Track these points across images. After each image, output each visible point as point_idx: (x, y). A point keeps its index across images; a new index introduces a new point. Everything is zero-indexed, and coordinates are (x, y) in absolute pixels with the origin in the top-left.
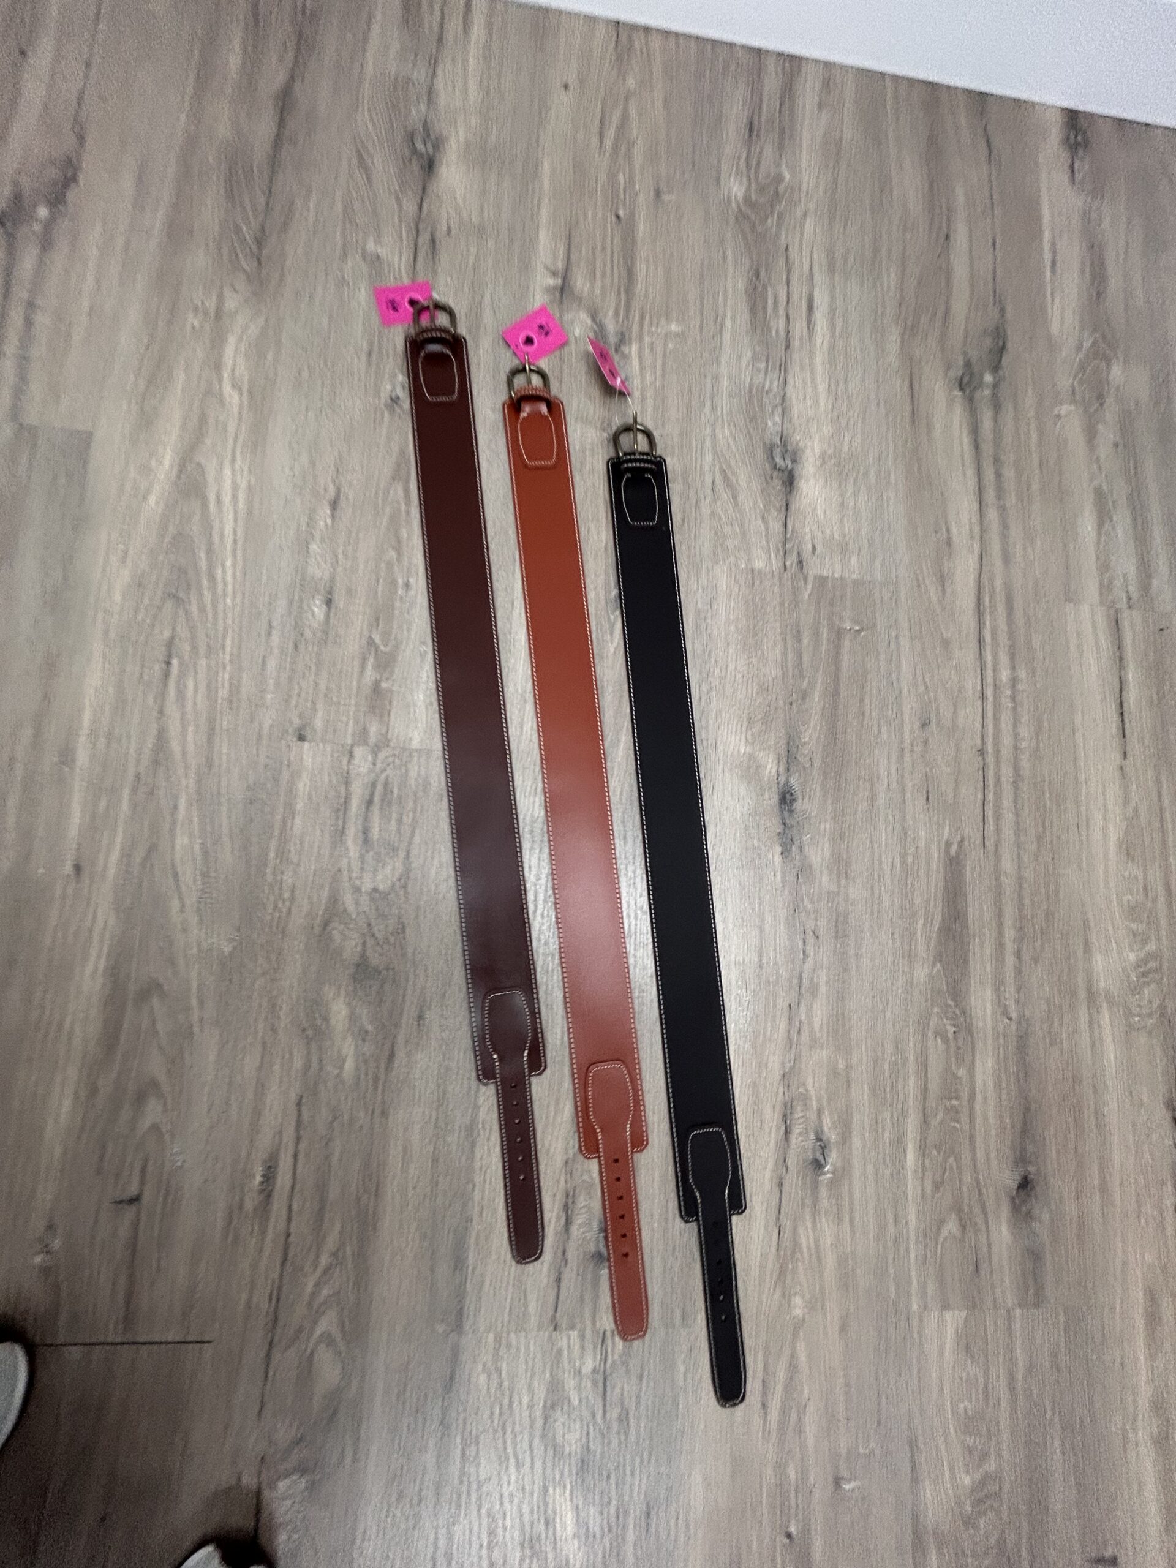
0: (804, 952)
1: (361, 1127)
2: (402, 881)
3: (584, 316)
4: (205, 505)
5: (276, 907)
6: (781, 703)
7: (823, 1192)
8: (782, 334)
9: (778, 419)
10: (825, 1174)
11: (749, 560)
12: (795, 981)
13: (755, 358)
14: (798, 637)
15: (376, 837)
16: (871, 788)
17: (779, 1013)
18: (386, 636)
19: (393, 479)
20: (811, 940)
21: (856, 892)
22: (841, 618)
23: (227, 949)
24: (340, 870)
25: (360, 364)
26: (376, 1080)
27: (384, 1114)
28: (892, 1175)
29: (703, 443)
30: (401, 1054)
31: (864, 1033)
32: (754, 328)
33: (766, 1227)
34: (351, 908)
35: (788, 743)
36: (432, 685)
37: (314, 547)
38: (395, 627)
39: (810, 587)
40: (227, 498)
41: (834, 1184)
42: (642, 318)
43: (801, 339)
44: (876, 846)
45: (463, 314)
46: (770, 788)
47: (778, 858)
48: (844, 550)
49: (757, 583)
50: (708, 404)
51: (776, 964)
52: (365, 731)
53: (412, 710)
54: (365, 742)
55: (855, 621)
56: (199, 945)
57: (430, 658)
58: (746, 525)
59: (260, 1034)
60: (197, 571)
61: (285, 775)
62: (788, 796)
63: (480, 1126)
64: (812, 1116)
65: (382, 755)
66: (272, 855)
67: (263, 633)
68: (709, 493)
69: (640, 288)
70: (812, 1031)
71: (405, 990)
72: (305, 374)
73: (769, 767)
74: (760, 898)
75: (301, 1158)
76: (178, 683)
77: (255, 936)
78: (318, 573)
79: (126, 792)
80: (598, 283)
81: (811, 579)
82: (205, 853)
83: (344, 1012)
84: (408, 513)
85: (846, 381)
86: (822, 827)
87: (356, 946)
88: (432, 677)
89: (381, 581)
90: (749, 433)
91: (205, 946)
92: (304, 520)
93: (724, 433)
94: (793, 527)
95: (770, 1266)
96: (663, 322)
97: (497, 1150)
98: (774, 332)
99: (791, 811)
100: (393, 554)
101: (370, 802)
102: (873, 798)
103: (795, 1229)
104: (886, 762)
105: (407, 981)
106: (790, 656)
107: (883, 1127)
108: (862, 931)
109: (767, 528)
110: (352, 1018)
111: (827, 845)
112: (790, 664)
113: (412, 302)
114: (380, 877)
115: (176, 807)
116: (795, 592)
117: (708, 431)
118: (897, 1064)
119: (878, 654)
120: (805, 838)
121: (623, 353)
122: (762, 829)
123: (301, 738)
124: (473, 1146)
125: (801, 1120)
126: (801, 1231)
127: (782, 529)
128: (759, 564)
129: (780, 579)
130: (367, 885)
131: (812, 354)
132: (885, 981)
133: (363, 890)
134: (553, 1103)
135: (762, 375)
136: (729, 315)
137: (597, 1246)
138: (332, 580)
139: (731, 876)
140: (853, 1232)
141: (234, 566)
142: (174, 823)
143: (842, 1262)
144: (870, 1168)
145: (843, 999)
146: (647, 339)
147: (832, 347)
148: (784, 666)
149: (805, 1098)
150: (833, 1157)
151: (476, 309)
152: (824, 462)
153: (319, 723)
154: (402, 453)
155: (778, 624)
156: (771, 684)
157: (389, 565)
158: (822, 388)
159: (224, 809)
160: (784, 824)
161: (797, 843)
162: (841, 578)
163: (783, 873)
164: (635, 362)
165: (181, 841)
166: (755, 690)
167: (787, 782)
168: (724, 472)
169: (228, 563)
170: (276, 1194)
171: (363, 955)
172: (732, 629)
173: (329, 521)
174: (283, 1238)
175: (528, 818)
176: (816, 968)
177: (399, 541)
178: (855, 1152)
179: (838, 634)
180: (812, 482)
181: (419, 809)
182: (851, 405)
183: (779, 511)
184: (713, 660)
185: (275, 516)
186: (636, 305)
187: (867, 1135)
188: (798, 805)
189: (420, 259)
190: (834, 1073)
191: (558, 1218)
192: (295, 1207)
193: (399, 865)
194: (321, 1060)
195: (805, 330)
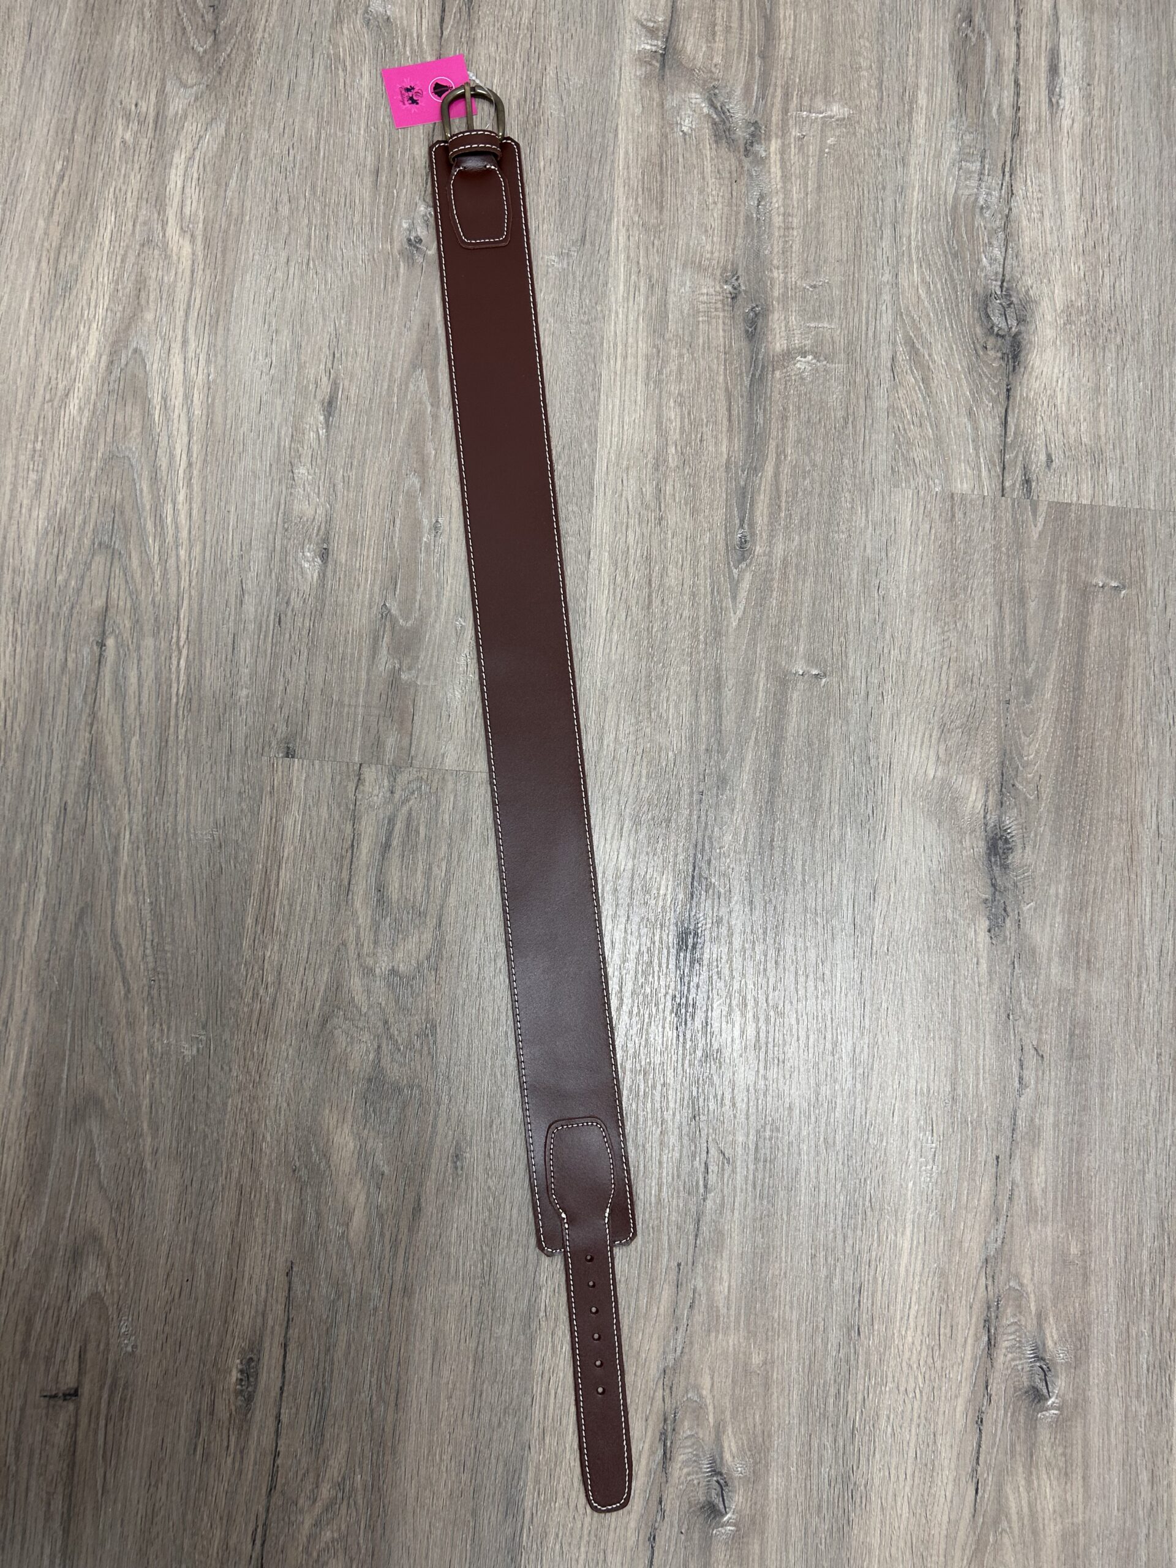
0: (1021, 1078)
1: (375, 1309)
2: (432, 960)
3: (696, 97)
4: (147, 414)
5: (255, 995)
6: (993, 701)
7: (1044, 1435)
8: (1008, 113)
9: (997, 253)
10: (1047, 1410)
11: (947, 478)
12: (1006, 1122)
13: (964, 155)
14: (1022, 599)
15: (395, 897)
16: (1130, 833)
17: (980, 1169)
18: (407, 603)
19: (414, 367)
20: (1031, 1061)
21: (1102, 989)
22: (1090, 569)
23: (189, 1051)
24: (344, 944)
25: (363, 190)
26: (395, 1243)
27: (407, 1292)
28: (1150, 1415)
29: (878, 295)
30: (430, 1209)
31: (1111, 1204)
32: (963, 106)
33: (957, 1480)
34: (360, 998)
35: (1003, 763)
36: (473, 676)
37: (301, 471)
38: (420, 590)
39: (1041, 520)
40: (177, 402)
41: (1061, 1424)
42: (787, 97)
43: (1039, 119)
44: (1136, 921)
45: (514, 102)
46: (973, 831)
47: (983, 938)
48: (1097, 459)
49: (959, 515)
50: (888, 232)
51: (976, 1095)
52: (379, 743)
53: (444, 714)
54: (379, 761)
55: (1108, 573)
56: (151, 1047)
57: (469, 634)
58: (944, 427)
59: (235, 1175)
60: (137, 508)
61: (267, 808)
62: (1000, 843)
63: (542, 1314)
64: (1029, 1323)
65: (403, 778)
66: (249, 921)
67: (232, 601)
68: (886, 375)
69: (784, 48)
70: (1030, 1198)
71: (436, 1117)
72: (285, 210)
73: (972, 798)
74: (954, 997)
75: (292, 1346)
76: (115, 673)
77: (226, 1036)
78: (310, 512)
79: (49, 829)
80: (719, 45)
81: (1042, 509)
82: (158, 917)
83: (351, 1145)
84: (435, 417)
85: (1109, 187)
86: (1052, 891)
87: (368, 1051)
88: (473, 667)
89: (398, 522)
90: (951, 276)
91: (158, 1047)
92: (286, 431)
93: (913, 277)
94: (1017, 426)
95: (961, 1534)
96: (819, 103)
97: (567, 1347)
98: (994, 110)
99: (1005, 867)
100: (415, 481)
101: (387, 846)
102: (1132, 850)
103: (1000, 1488)
104: (1154, 792)
105: (438, 1104)
106: (1008, 628)
107: (1139, 1344)
108: (1111, 1050)
109: (976, 429)
110: (363, 1154)
111: (1059, 919)
112: (1007, 643)
113: (439, 89)
114: (399, 955)
115: (116, 850)
116: (1018, 527)
117: (887, 277)
118: (1162, 1252)
119: (1147, 625)
120: (1026, 908)
121: (756, 154)
122: (959, 892)
123: (289, 753)
124: (532, 1340)
125: (1013, 1329)
126: (1008, 1489)
127: (999, 430)
128: (962, 486)
129: (995, 508)
130: (383, 965)
131: (1055, 146)
132: (1146, 1126)
133: (378, 971)
134: (645, 1286)
135: (973, 183)
136: (924, 82)
137: (708, 1493)
138: (329, 520)
139: (911, 961)
140: (1087, 1497)
141: (189, 499)
142: (114, 872)
143: (1068, 1537)
144: (1116, 1403)
145: (1079, 1152)
146: (795, 132)
147: (1088, 131)
148: (998, 645)
149: (1019, 1296)
150: (1060, 1385)
151: (534, 94)
152: (1069, 322)
153: (313, 732)
154: (426, 326)
155: (989, 579)
156: (977, 671)
157: (410, 498)
158: (1069, 200)
159: (182, 855)
160: (993, 885)
161: (1013, 915)
162: (1092, 507)
163: (991, 961)
164: (776, 170)
165: (125, 901)
166: (952, 681)
167: (1000, 821)
168: (910, 343)
169: (181, 498)
170: (258, 1399)
171: (377, 1064)
172: (918, 588)
173: (323, 432)
174: (269, 1459)
175: (610, 872)
176: (1039, 1102)
177: (423, 461)
178: (1094, 1381)
179: (1084, 593)
180: (1049, 354)
181: (455, 855)
182: (1115, 225)
183: (995, 400)
184: (888, 636)
185: (246, 427)
186: (778, 77)
187: (1112, 1355)
188: (1015, 858)
189: (450, 21)
190: (1063, 1260)
191: (653, 1452)
192: (285, 1419)
193: (427, 936)
194: (318, 1214)
195: (1045, 106)
